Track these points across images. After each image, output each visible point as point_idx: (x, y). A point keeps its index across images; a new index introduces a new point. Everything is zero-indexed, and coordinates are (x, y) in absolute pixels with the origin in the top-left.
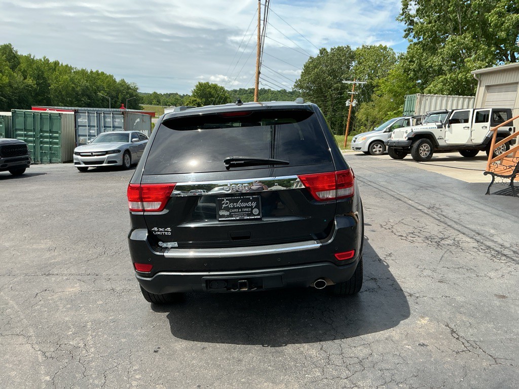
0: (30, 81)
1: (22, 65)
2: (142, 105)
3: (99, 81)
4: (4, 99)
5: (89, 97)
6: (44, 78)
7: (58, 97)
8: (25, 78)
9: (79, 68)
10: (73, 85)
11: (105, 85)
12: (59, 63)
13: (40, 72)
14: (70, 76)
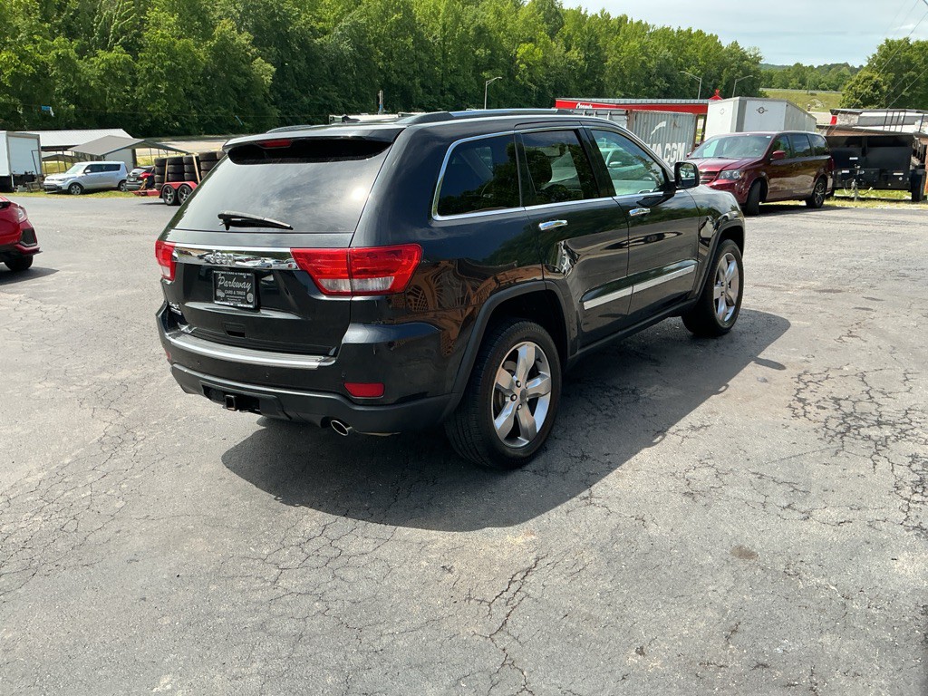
0: (575, 54)
1: (566, 27)
2: (765, 90)
3: (690, 48)
4: (534, 87)
5: (669, 79)
6: (597, 48)
7: (616, 80)
8: (568, 49)
9: (659, 26)
10: (644, 58)
11: (700, 56)
12: (627, 20)
13: (593, 38)
14: (640, 42)
